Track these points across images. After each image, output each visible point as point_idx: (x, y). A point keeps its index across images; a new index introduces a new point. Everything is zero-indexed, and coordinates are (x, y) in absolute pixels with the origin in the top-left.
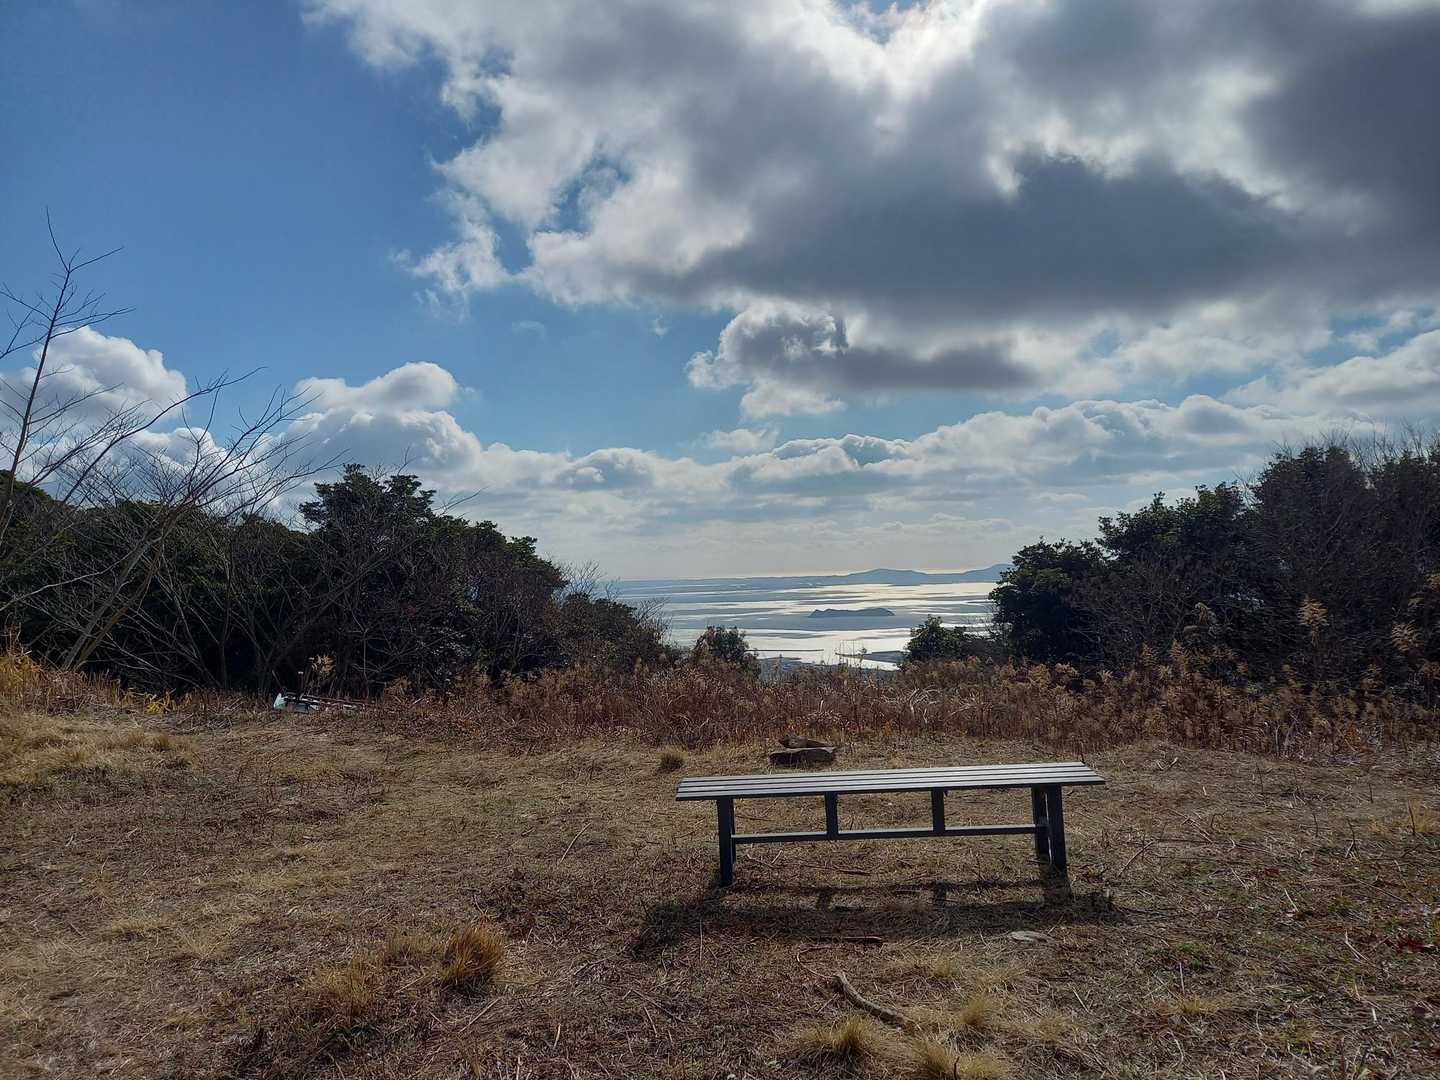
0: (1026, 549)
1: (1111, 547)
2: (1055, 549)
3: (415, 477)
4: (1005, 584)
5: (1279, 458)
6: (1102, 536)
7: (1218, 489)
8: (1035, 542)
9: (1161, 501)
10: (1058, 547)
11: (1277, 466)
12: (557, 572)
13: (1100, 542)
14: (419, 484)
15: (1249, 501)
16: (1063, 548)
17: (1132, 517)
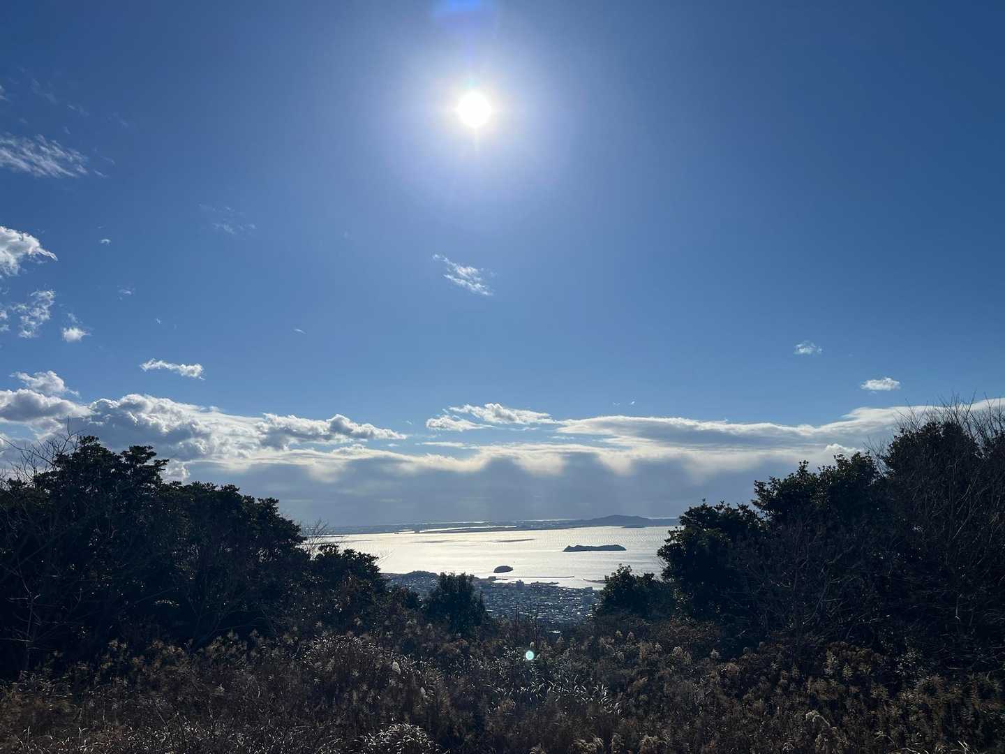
0: (691, 510)
1: (765, 508)
2: (716, 510)
3: (150, 448)
4: (672, 542)
5: (902, 432)
6: (756, 498)
7: (854, 458)
8: (699, 504)
9: (806, 469)
10: (720, 508)
11: (901, 439)
12: (297, 529)
13: (755, 503)
14: (153, 454)
15: (882, 469)
16: (723, 510)
17: (782, 481)
